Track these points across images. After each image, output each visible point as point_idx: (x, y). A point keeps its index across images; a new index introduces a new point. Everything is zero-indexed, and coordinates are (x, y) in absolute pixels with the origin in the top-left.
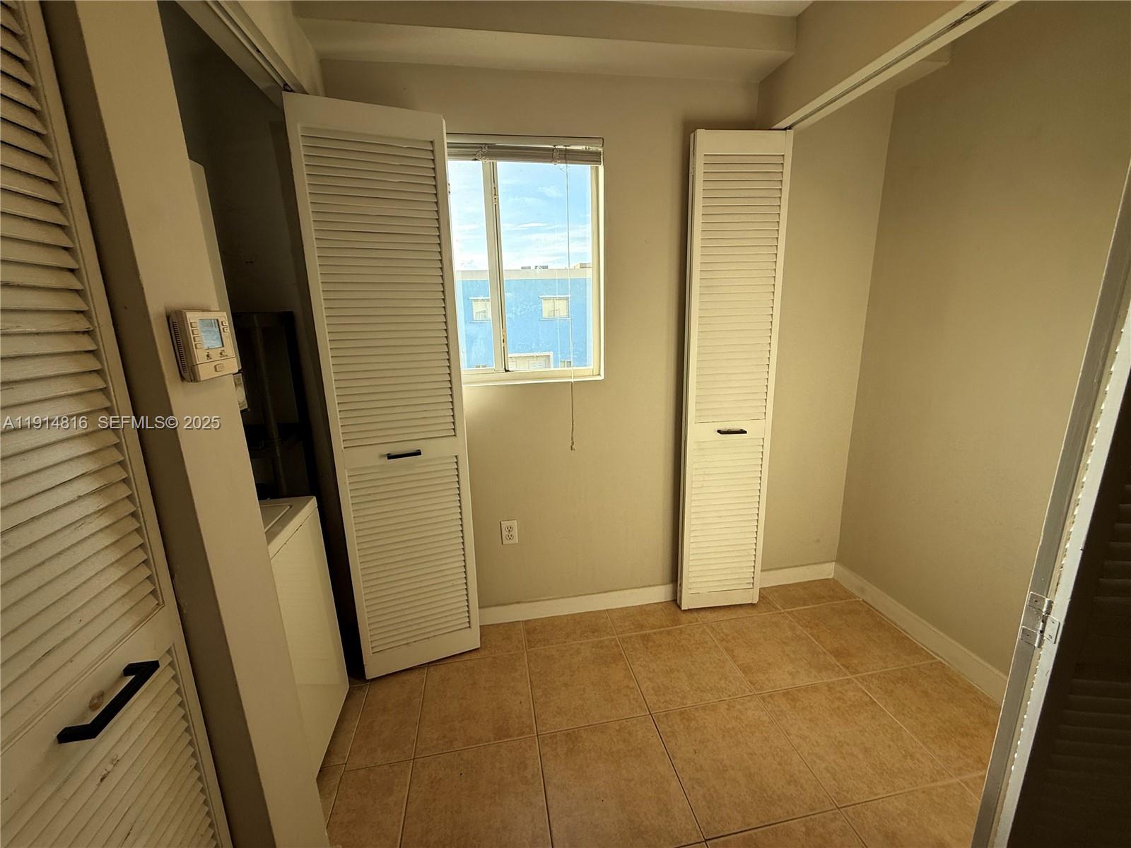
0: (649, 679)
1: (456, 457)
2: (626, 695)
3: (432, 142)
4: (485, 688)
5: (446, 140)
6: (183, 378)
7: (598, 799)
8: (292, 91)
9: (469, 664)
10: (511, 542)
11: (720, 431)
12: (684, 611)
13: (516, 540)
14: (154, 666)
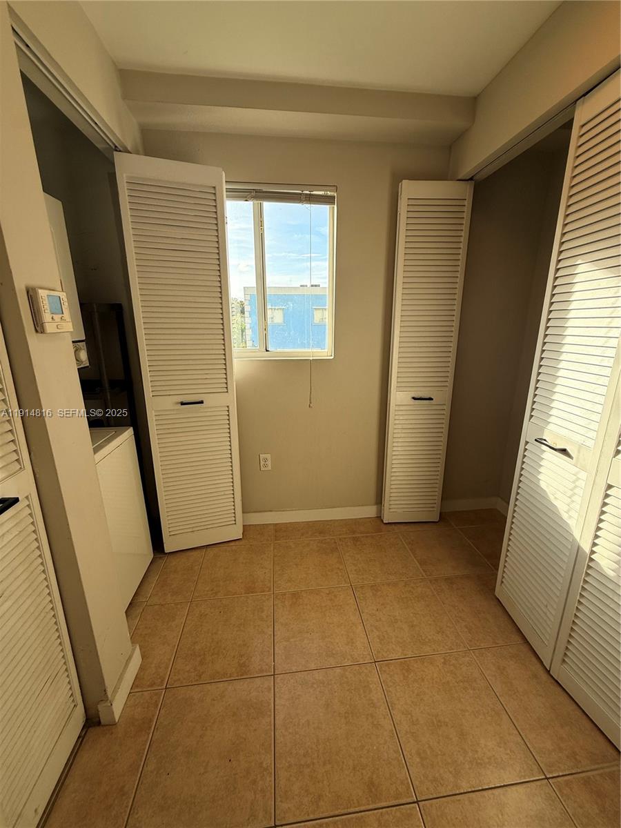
0: (354, 564)
1: (228, 407)
2: (337, 573)
3: (214, 188)
4: (243, 563)
5: (225, 186)
6: (37, 331)
7: (308, 632)
8: (120, 151)
9: (234, 547)
10: (266, 469)
11: (414, 398)
12: (386, 524)
13: (270, 468)
14: (16, 500)
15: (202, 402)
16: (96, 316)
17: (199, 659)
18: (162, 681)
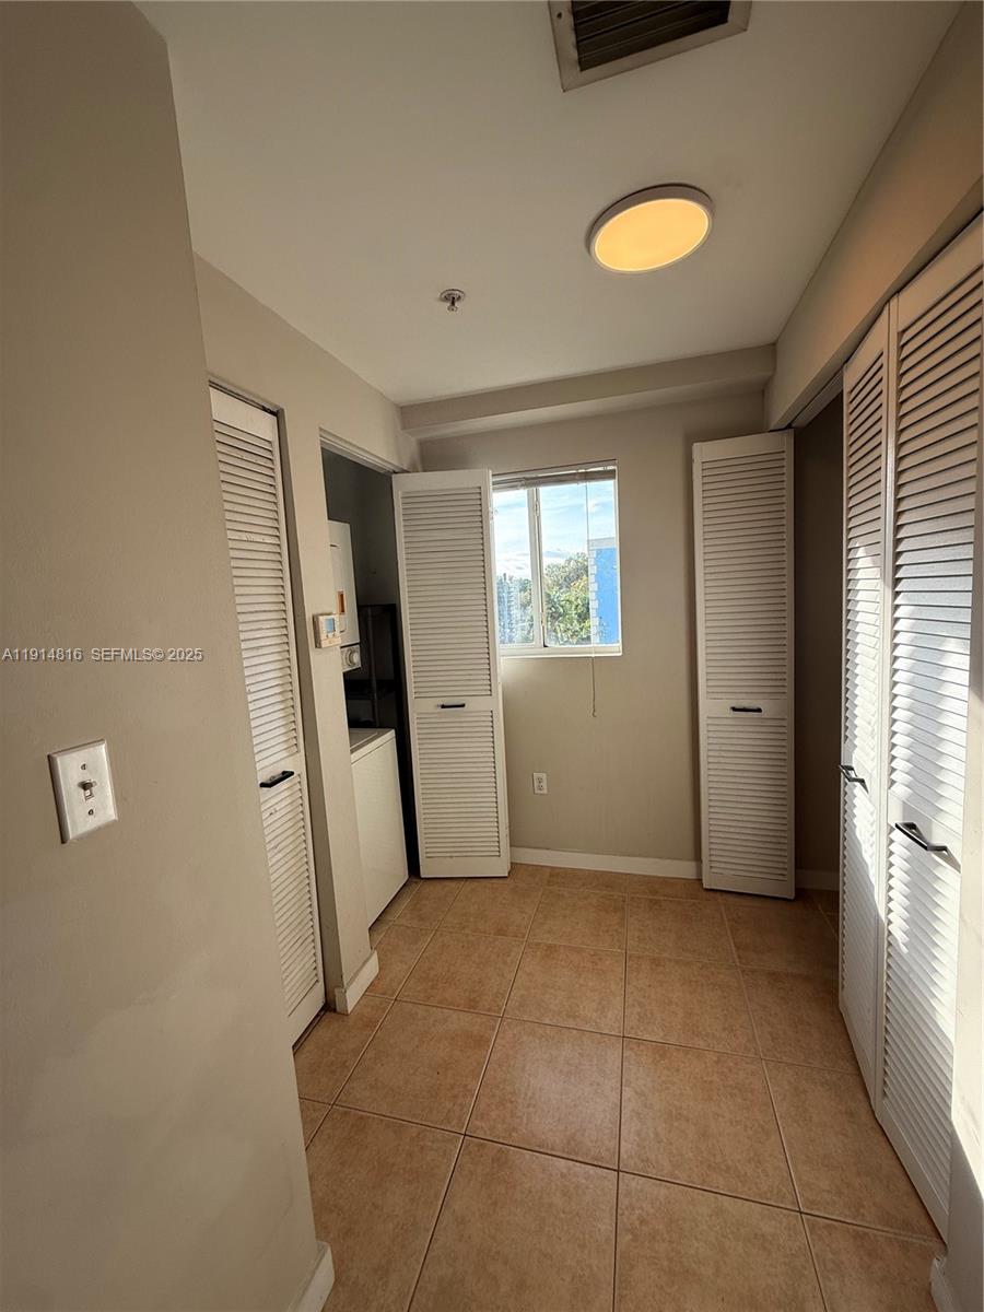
0: (639, 930)
1: (491, 711)
2: (612, 935)
3: (480, 487)
4: (501, 903)
6: (316, 646)
7: (553, 988)
8: (397, 474)
9: (495, 885)
10: (541, 792)
11: (734, 709)
12: (707, 890)
13: (545, 792)
14: (292, 773)
15: (463, 706)
16: (370, 618)
17: (430, 984)
18: (394, 993)
